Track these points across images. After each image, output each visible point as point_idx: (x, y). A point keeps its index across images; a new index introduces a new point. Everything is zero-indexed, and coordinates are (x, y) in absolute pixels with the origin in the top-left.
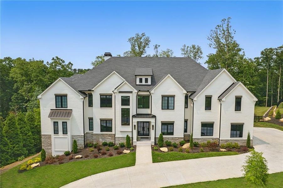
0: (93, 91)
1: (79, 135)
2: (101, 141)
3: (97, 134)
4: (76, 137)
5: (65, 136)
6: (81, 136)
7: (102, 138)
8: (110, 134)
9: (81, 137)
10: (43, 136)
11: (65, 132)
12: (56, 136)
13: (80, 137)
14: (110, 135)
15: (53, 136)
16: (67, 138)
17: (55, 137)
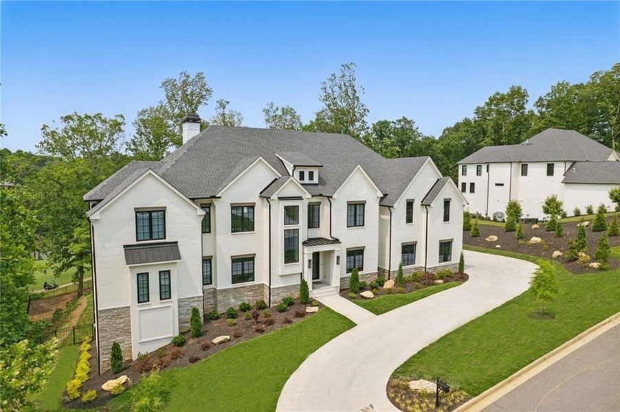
0: (220, 197)
1: (194, 298)
2: (235, 303)
3: (224, 290)
4: (187, 303)
5: (166, 303)
6: (199, 297)
7: (235, 298)
8: (251, 286)
9: (198, 301)
10: (102, 315)
11: (166, 293)
12: (144, 306)
13: (195, 301)
14: (251, 288)
15: (135, 308)
16: (170, 306)
17: (140, 311)
